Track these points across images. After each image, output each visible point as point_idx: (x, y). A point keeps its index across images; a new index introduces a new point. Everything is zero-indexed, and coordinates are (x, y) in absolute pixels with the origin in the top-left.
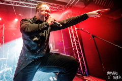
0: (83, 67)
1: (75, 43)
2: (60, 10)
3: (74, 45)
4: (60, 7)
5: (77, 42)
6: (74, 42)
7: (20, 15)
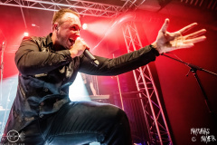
0: (164, 136)
1: (144, 83)
2: (111, 14)
3: (142, 86)
4: (111, 9)
5: (147, 80)
6: (141, 81)
7: (34, 25)
